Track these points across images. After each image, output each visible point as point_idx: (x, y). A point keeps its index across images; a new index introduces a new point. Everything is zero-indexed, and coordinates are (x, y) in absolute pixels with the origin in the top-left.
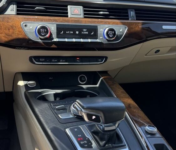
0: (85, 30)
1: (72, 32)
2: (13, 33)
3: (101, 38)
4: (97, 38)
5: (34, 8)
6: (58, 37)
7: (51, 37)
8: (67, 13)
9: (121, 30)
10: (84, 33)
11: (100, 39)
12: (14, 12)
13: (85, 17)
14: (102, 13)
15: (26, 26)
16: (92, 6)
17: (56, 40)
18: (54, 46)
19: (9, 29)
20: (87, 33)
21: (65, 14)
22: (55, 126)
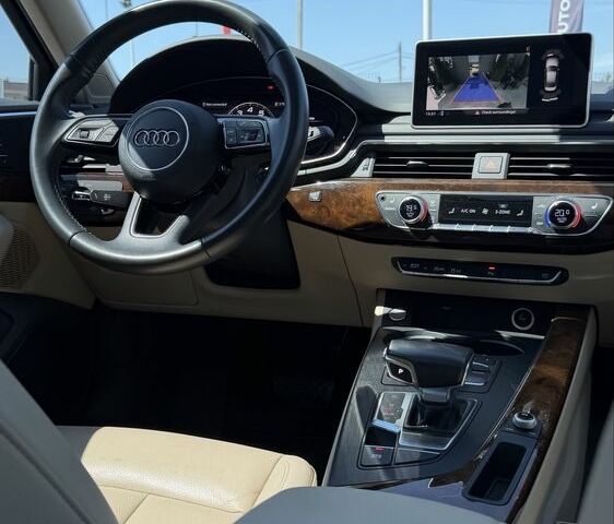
0: (503, 206)
1: (474, 211)
2: (360, 212)
3: (539, 223)
4: (529, 225)
5: (405, 161)
6: (441, 221)
7: (427, 221)
8: (471, 170)
9: (594, 207)
10: (501, 212)
11: (537, 227)
12: (367, 173)
13: (509, 178)
14: (552, 166)
15: (383, 198)
16: (531, 151)
17: (436, 226)
18: (432, 239)
19: (354, 206)
20: (508, 212)
21: (466, 172)
22: (371, 387)
